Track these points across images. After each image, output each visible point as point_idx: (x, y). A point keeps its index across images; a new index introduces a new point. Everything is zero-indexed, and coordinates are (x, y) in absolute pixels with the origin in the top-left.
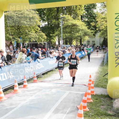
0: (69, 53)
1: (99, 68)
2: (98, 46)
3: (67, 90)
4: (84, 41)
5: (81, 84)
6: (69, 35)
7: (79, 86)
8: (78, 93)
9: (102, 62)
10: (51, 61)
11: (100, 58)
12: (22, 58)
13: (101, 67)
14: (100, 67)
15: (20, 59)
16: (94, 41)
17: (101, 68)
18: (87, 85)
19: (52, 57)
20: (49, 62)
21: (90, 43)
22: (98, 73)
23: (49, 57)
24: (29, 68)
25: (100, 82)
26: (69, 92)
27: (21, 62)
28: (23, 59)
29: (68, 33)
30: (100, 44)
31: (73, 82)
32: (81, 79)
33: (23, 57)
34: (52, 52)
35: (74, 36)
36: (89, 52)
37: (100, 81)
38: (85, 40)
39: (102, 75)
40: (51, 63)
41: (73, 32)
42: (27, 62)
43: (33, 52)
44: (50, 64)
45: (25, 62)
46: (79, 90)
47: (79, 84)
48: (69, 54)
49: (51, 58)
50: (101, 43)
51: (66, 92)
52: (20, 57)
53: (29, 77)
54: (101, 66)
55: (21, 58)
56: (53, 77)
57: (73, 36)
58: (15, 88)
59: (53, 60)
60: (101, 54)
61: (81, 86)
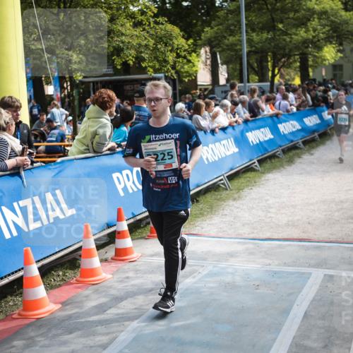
0: (271, 112)
3: (310, 266)
6: (267, 38)
10: (210, 146)
12: (101, 131)
15: (89, 137)
21: (342, 75)
24: (127, 175)
26: (325, 275)
27: (95, 152)
28: (105, 135)
29: (262, 29)
33: (104, 126)
35: (288, 40)
40: (210, 156)
41: (280, 26)
42: (120, 149)
43: (139, 109)
44: (205, 158)
45: (109, 150)
48: (271, 116)
51: (310, 274)
52: (92, 130)
53: (133, 214)
55: (95, 134)
57: (285, 40)
58: (85, 263)
59: (217, 144)
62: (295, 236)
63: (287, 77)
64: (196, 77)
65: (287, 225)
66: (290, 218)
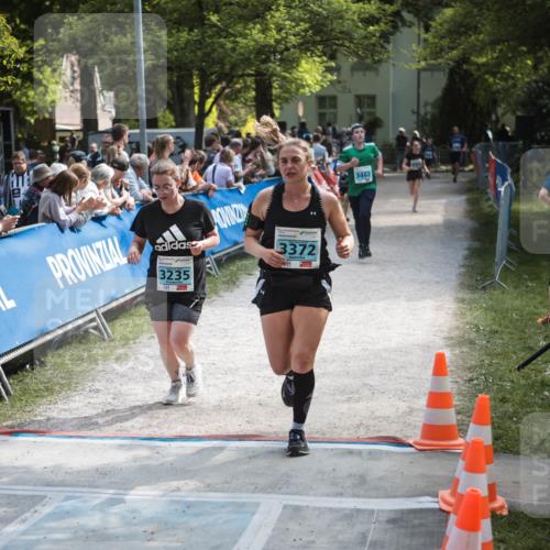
1: (462, 301)
2: (401, 139)
3: (257, 489)
4: (286, 100)
5: (362, 433)
6: (188, 41)
7: (351, 452)
8: (358, 511)
9: (466, 258)
10: (70, 252)
11: (436, 226)
13: (476, 296)
14: (468, 296)
16: (372, 99)
17: (473, 301)
18: (414, 436)
19: (73, 217)
20: (50, 260)
21: (335, 115)
22: (472, 342)
23: (51, 218)
25: (509, 408)
26: (285, 507)
30: (421, 124)
31: (300, 417)
32: (342, 392)
34: (74, 176)
35: (229, 45)
36: (363, 175)
37: (504, 400)
38: (298, 89)
39: (505, 355)
40: (68, 273)
41: (214, 18)
44: (58, 276)
46: (361, 485)
47: (345, 435)
49: (67, 231)
50: (429, 109)
54: (472, 288)
56: (97, 385)
57: (222, 46)
59: (83, 249)
60: (444, 201)
61: (370, 453)
62: (233, 430)
63: (233, 118)
64: (52, 114)
65: (218, 408)
66: (225, 395)
